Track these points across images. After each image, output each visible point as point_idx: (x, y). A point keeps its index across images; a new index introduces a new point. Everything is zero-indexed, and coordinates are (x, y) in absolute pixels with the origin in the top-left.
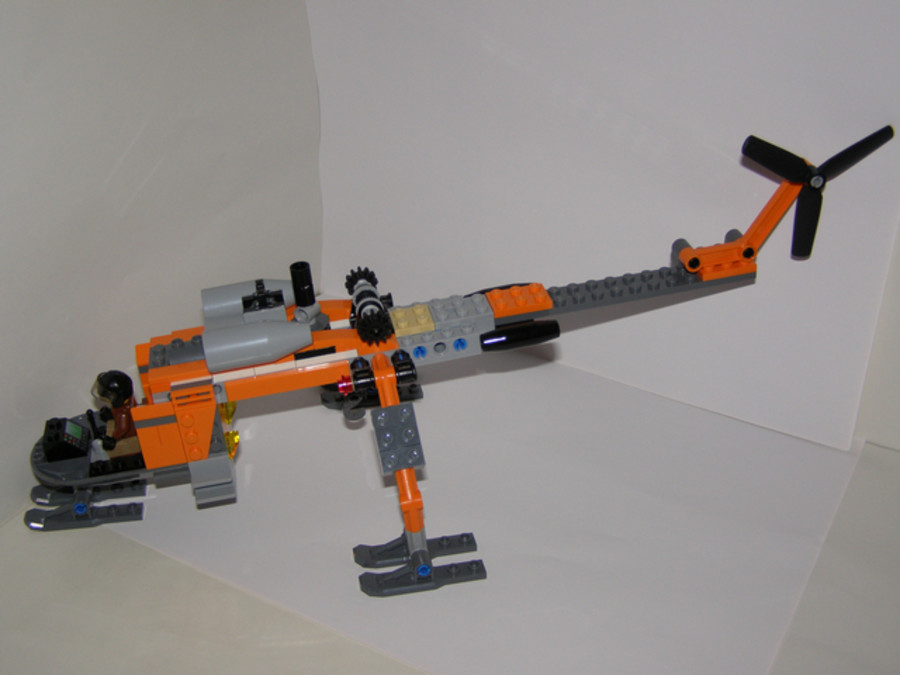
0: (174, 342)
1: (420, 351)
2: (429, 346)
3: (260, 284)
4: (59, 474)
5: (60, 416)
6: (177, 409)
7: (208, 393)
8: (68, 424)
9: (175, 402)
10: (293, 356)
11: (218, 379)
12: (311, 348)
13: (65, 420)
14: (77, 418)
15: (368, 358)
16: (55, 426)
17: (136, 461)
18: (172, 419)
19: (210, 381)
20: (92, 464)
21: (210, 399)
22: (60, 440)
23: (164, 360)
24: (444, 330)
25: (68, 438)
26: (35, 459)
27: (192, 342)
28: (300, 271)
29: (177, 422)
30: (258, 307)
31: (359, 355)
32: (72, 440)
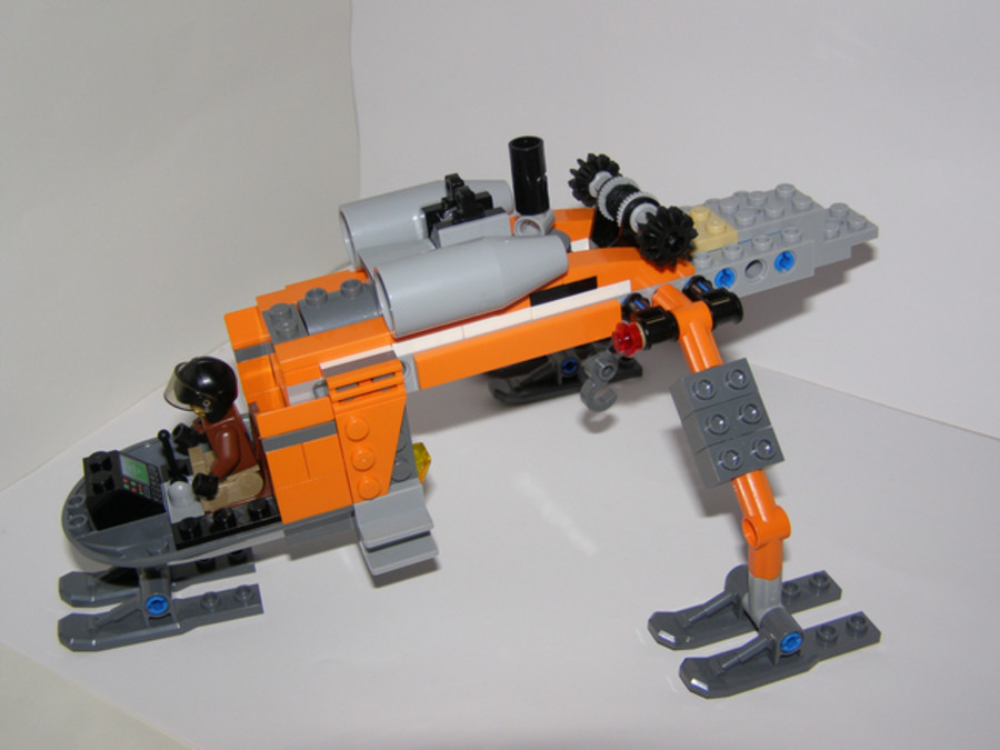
0: (310, 294)
1: (726, 275)
2: (738, 266)
3: (454, 182)
4: (119, 549)
5: (107, 449)
6: (337, 407)
7: (393, 373)
8: (123, 460)
9: (336, 396)
10: (528, 301)
11: (402, 349)
12: (566, 281)
13: (115, 454)
14: (140, 446)
15: (647, 293)
16: (101, 466)
17: (264, 512)
18: (331, 427)
19: (392, 355)
20: (173, 526)
21: (395, 386)
22: (117, 488)
23: (297, 328)
24: (757, 240)
25: (129, 484)
26: (73, 527)
27: (342, 292)
28: (527, 150)
29: (337, 432)
30: (458, 220)
31: (632, 289)
32: (137, 488)
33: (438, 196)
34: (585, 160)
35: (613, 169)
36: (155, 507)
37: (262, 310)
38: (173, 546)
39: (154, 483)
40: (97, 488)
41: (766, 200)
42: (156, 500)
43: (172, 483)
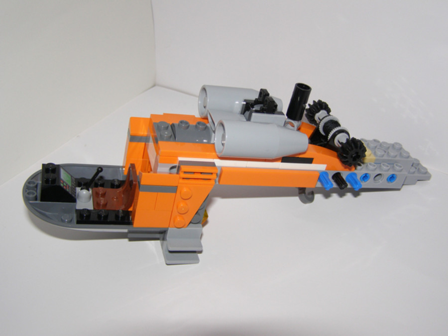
0: (181, 122)
1: (366, 176)
2: (372, 174)
4: (47, 213)
5: (56, 163)
6: (181, 181)
7: (212, 173)
8: (62, 170)
9: (182, 175)
10: (281, 161)
11: (219, 163)
13: (58, 166)
16: (50, 170)
17: (125, 218)
18: (173, 189)
19: (213, 164)
20: (77, 211)
21: (210, 179)
22: (57, 184)
23: (171, 136)
24: (383, 165)
25: (63, 184)
26: (27, 195)
27: (196, 126)
28: (303, 90)
29: (176, 192)
30: (262, 111)
31: (326, 169)
32: (66, 187)
33: (254, 97)
34: (317, 101)
35: (328, 110)
36: (72, 199)
37: (154, 121)
38: (75, 220)
39: (73, 187)
40: (47, 181)
41: (389, 148)
42: (73, 196)
43: (81, 189)
